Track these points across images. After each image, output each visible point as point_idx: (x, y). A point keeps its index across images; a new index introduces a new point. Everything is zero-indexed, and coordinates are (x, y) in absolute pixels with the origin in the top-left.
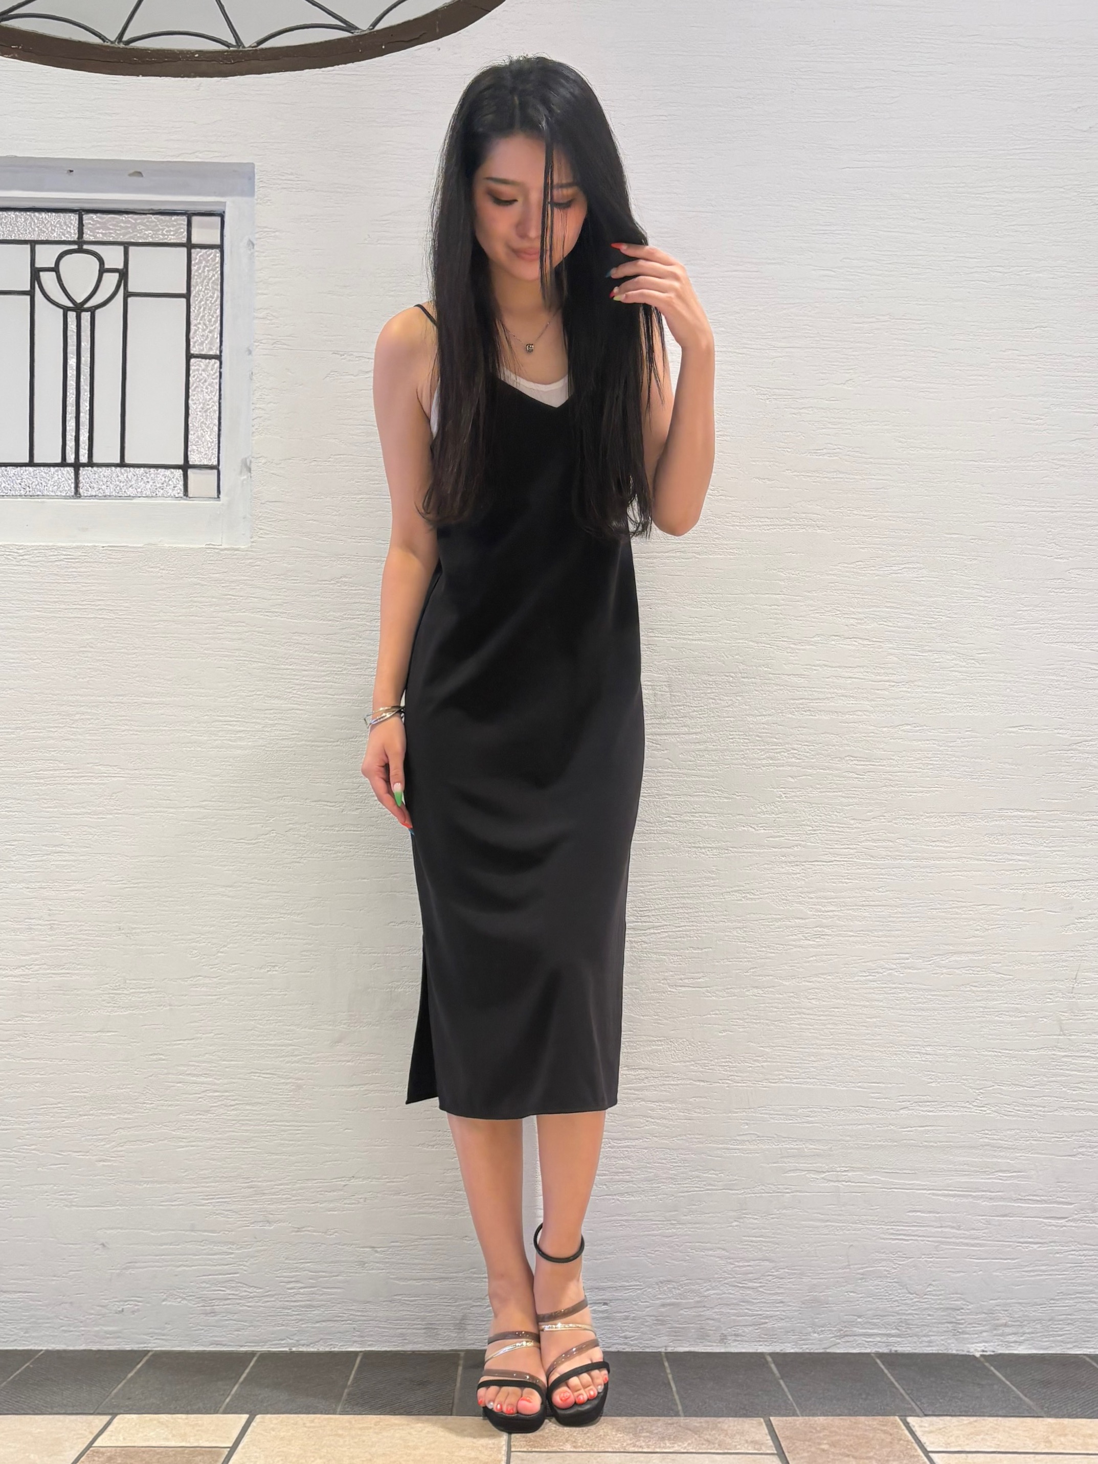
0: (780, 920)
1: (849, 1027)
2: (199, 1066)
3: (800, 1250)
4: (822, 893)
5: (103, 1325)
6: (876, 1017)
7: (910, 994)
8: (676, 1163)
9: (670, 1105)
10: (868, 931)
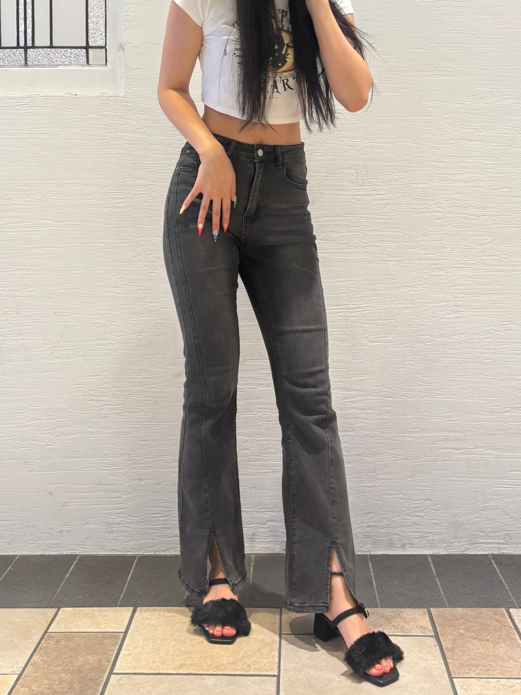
0: (433, 302)
1: (475, 365)
2: (101, 391)
3: (447, 494)
4: (458, 287)
5: (51, 540)
6: (488, 359)
7: (510, 345)
8: (375, 445)
9: (370, 411)
10: (484, 309)
